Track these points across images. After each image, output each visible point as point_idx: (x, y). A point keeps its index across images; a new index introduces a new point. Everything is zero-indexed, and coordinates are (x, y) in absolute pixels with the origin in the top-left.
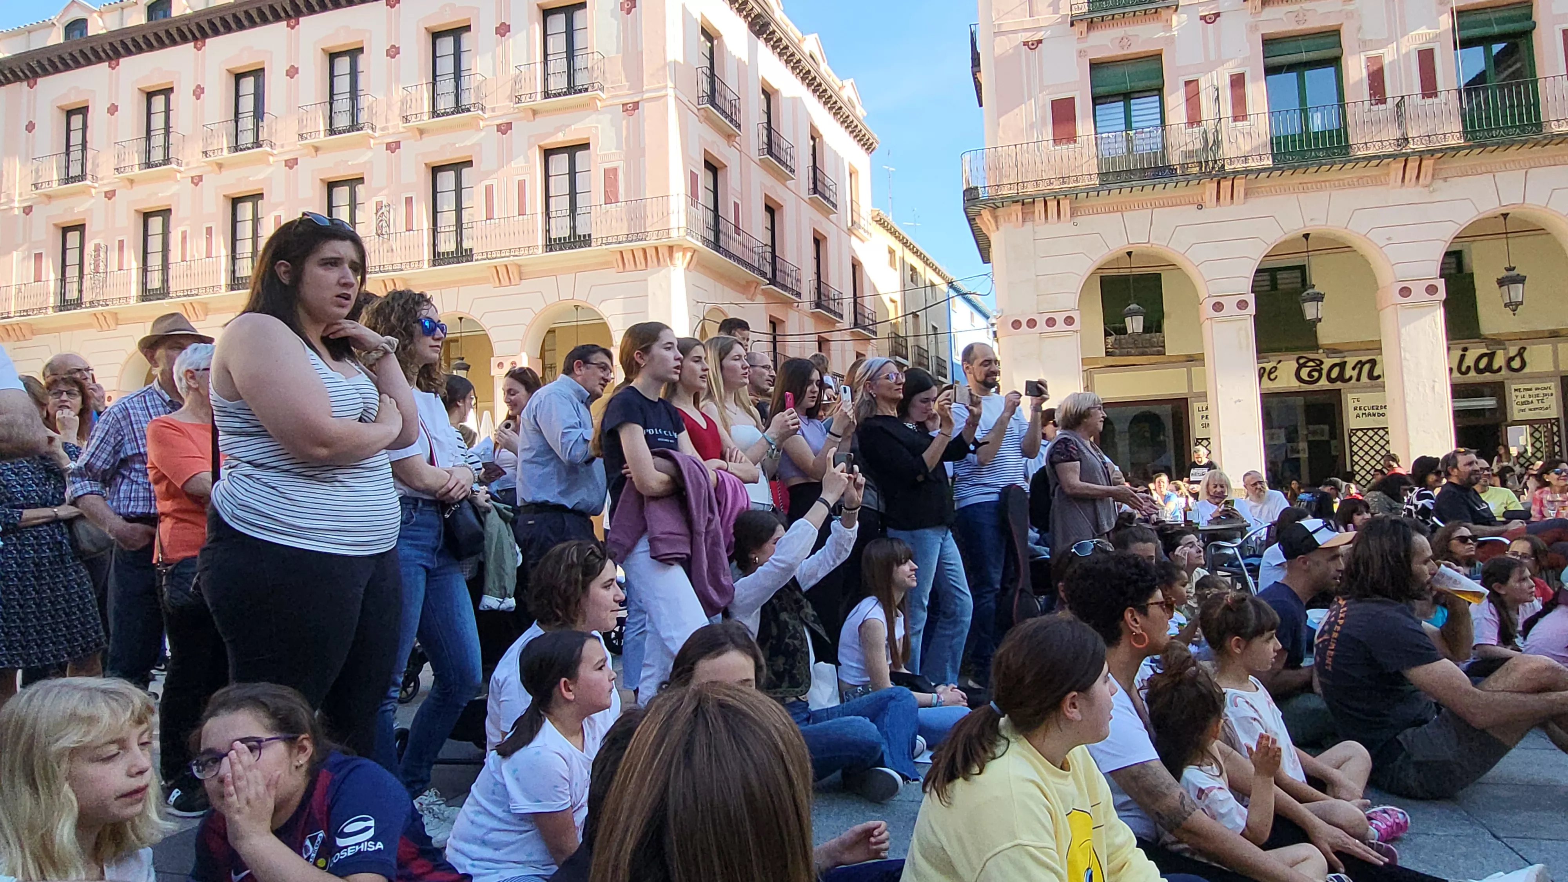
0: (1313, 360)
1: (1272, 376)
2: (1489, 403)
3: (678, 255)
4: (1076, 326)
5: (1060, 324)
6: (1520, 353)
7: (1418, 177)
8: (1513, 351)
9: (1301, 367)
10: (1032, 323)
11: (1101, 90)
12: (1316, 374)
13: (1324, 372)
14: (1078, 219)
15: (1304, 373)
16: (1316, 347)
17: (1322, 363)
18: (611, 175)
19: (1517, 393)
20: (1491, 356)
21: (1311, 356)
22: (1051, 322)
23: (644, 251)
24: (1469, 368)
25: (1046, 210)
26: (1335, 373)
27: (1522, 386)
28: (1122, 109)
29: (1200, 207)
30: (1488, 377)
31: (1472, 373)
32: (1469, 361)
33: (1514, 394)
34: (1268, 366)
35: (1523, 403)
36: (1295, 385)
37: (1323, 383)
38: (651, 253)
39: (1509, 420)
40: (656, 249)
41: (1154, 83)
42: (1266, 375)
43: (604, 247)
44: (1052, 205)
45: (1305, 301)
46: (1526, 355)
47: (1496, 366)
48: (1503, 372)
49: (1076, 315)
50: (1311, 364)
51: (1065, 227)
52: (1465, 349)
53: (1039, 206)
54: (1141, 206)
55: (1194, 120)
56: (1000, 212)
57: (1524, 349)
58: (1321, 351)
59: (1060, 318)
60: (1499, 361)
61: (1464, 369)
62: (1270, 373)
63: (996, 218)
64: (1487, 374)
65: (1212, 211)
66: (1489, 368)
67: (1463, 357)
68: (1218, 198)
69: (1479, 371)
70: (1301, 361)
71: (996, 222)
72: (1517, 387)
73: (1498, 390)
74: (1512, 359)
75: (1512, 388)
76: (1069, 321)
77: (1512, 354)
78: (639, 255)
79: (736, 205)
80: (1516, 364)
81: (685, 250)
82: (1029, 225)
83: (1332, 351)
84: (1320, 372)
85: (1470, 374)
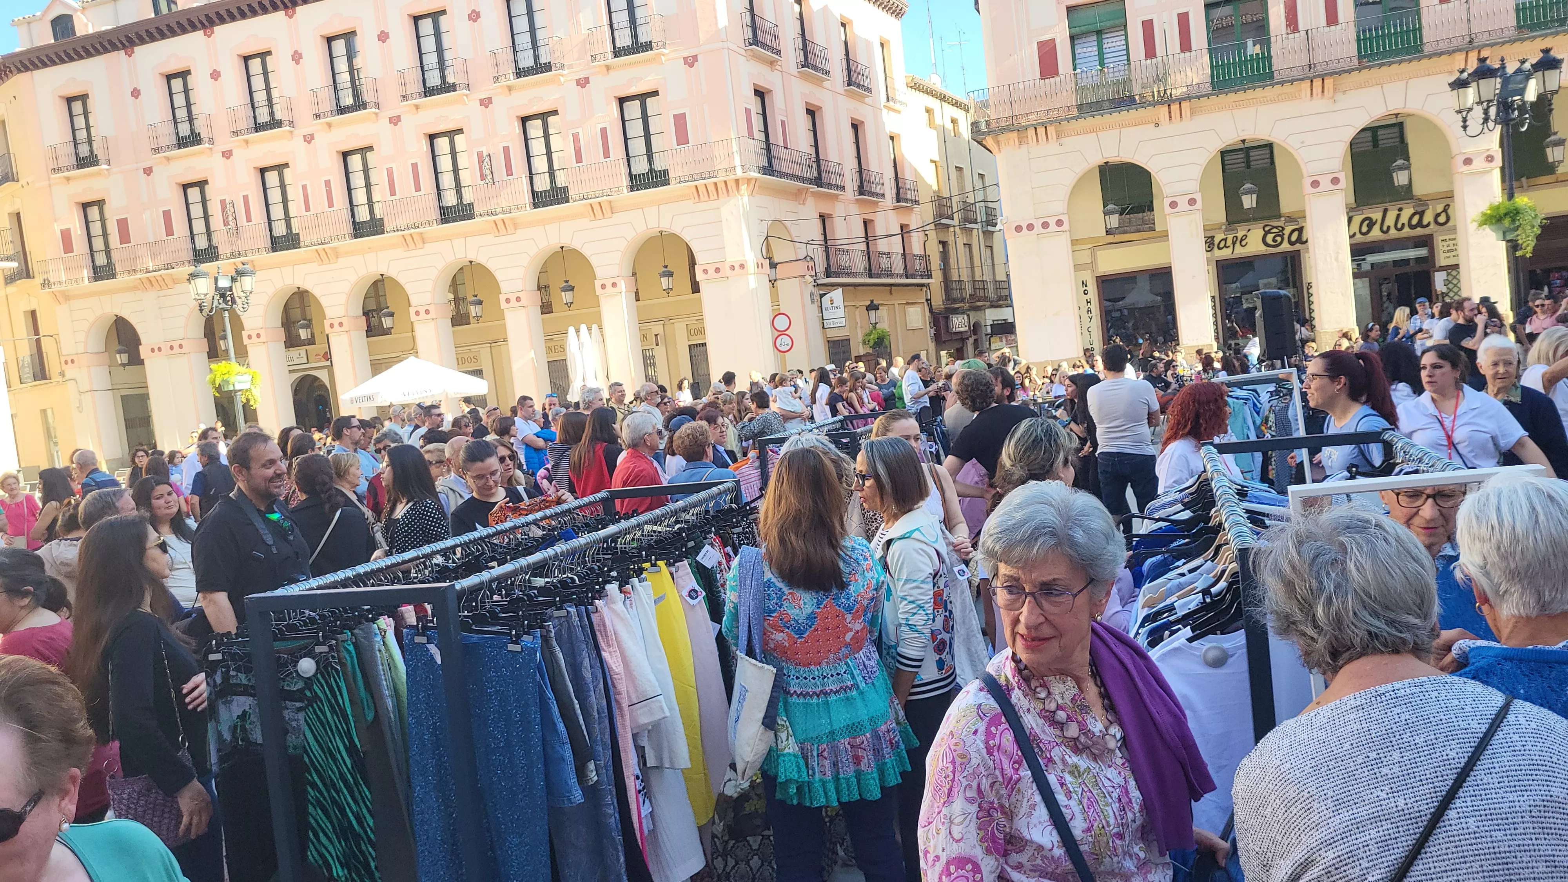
0: (1276, 227)
1: (1244, 243)
2: (1422, 252)
3: (744, 187)
4: (1066, 226)
5: (1053, 226)
6: (1445, 210)
7: (1323, 92)
8: (1440, 208)
9: (1266, 233)
10: (1030, 227)
11: (1076, 30)
12: (1279, 239)
13: (1286, 237)
14: (1063, 140)
15: (1269, 239)
16: (1279, 216)
17: (1283, 229)
18: (680, 121)
19: (1443, 243)
20: (1422, 214)
21: (1275, 224)
22: (1045, 225)
23: (716, 184)
24: (1403, 225)
25: (1037, 134)
26: (1294, 237)
27: (1447, 237)
28: (1096, 43)
29: (1157, 125)
30: (1419, 231)
31: (1407, 229)
32: (1404, 219)
33: (1441, 244)
34: (1240, 235)
35: (1449, 251)
36: (1262, 249)
37: (1285, 246)
38: (721, 186)
39: (1437, 266)
40: (725, 182)
41: (1118, 22)
42: (1238, 242)
43: (682, 184)
44: (1041, 130)
45: (1243, 194)
46: (1450, 211)
47: (1425, 222)
48: (1432, 226)
49: (1065, 218)
50: (1275, 230)
51: (1052, 147)
52: (1400, 210)
53: (1031, 132)
54: (1111, 127)
55: (1150, 52)
56: (1001, 137)
57: (1448, 205)
58: (1283, 219)
59: (1052, 222)
60: (1428, 217)
61: (1399, 226)
62: (1242, 240)
63: (998, 143)
64: (1419, 229)
65: (1167, 128)
66: (1420, 224)
67: (1398, 216)
68: (1170, 117)
69: (1412, 227)
70: (1267, 229)
71: (999, 146)
72: (1443, 238)
73: (1426, 242)
74: (1438, 215)
75: (1438, 239)
76: (1059, 223)
77: (1439, 211)
78: (711, 188)
79: (783, 122)
80: (1442, 219)
81: (749, 180)
82: (1024, 147)
83: (1291, 219)
84: (1282, 237)
85: (1404, 231)
